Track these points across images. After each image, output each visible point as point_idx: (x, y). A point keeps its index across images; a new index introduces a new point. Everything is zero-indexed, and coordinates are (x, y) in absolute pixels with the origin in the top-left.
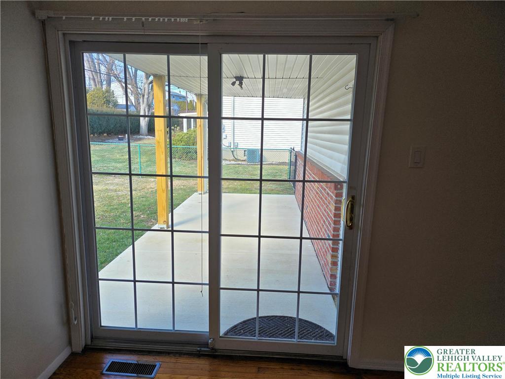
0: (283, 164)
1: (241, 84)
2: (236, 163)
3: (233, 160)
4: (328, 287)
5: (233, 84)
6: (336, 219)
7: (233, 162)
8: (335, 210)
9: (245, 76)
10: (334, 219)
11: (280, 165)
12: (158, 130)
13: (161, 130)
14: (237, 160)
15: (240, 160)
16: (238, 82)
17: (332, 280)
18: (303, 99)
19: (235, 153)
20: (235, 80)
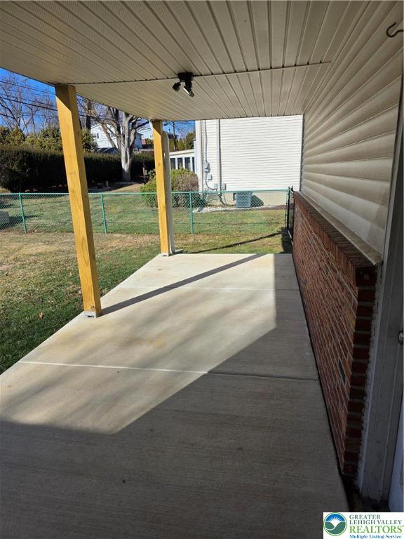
0: (281, 207)
1: (189, 87)
2: (223, 209)
3: (220, 206)
4: (340, 473)
5: (176, 87)
6: (359, 346)
7: (220, 209)
8: (357, 327)
9: (194, 70)
10: (353, 345)
11: (277, 209)
12: (71, 174)
13: (75, 173)
14: (225, 205)
15: (227, 205)
16: (183, 84)
17: (348, 463)
18: (302, 116)
19: (222, 197)
20: (178, 80)
